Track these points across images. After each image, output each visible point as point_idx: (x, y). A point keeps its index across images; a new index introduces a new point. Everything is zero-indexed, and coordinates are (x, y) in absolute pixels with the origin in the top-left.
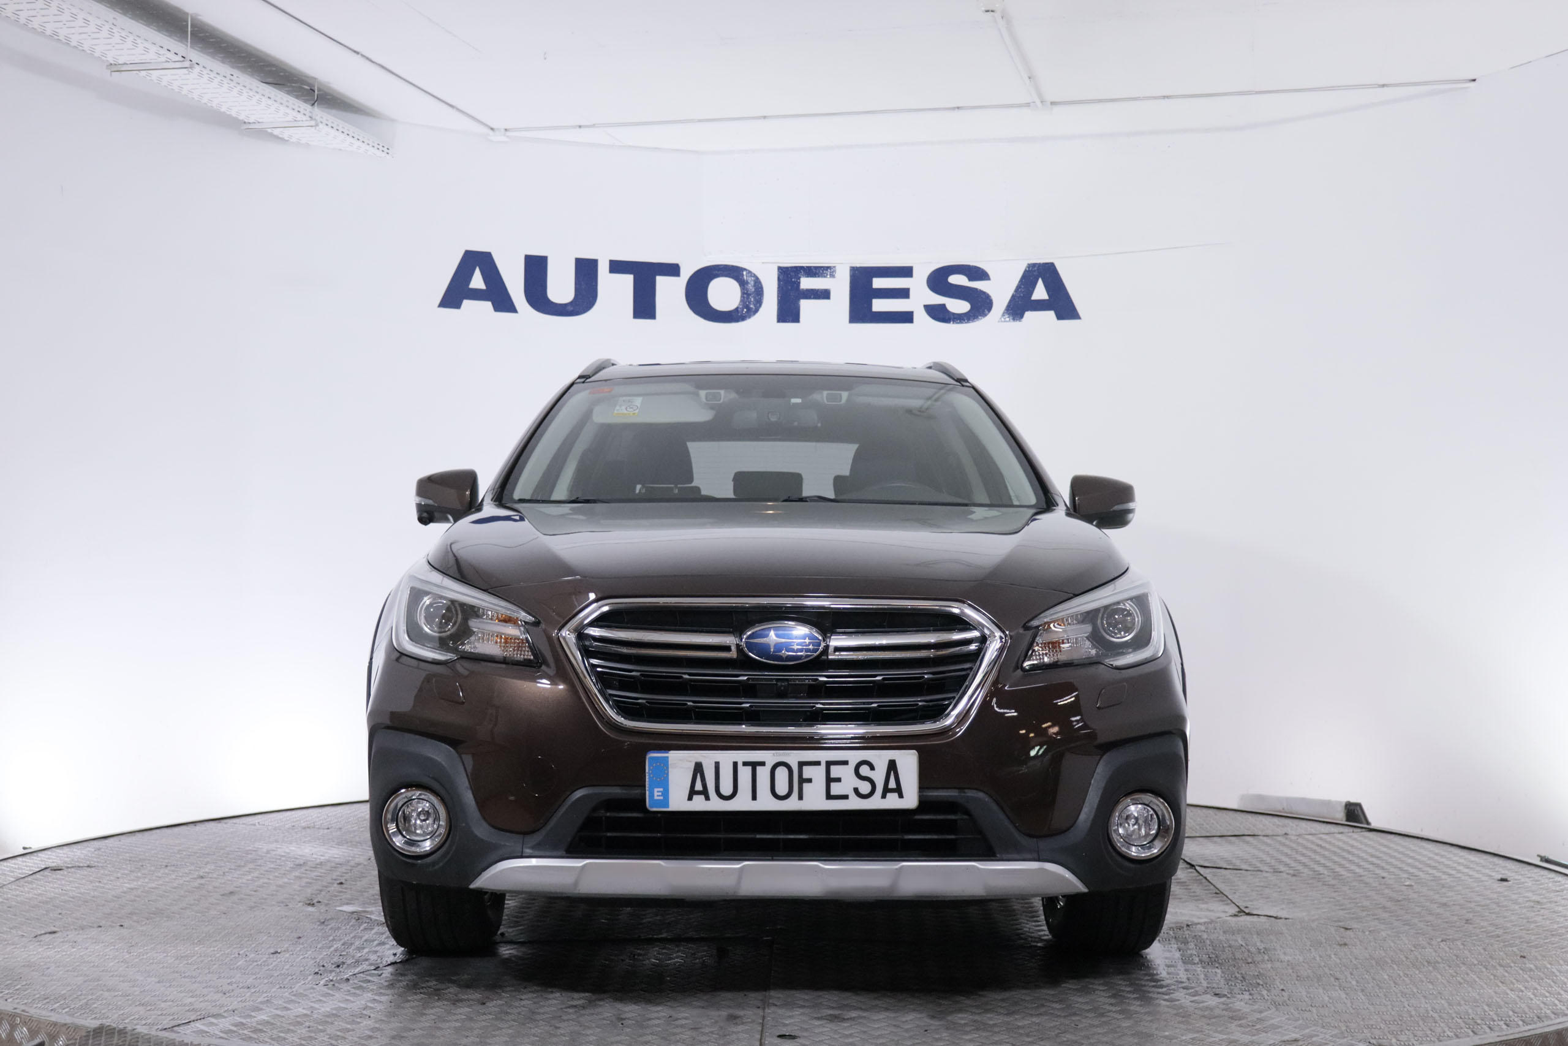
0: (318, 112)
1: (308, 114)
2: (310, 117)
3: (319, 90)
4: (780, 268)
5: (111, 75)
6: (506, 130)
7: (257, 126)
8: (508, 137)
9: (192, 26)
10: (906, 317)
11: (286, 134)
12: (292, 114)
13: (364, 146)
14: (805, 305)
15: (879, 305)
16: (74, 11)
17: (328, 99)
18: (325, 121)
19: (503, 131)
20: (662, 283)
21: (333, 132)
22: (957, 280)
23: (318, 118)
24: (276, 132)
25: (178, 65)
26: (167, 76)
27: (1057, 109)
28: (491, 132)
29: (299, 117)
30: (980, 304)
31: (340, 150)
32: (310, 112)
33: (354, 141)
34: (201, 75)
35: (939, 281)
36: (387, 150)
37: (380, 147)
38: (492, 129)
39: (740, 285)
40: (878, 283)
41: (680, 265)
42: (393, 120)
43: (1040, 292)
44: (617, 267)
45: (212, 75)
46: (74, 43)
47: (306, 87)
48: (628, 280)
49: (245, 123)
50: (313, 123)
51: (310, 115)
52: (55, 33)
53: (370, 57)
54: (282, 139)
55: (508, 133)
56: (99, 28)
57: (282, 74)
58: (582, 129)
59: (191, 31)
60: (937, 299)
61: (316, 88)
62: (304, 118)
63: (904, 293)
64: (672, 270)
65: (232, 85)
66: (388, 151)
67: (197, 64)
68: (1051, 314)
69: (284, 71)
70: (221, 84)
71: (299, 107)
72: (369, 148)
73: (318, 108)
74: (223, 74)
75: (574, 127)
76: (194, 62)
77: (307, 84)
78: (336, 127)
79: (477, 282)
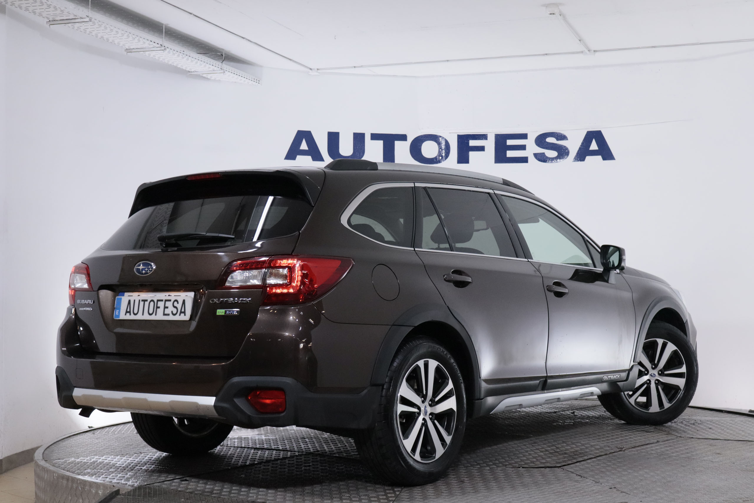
0: (225, 66)
1: (220, 67)
2: (221, 69)
3: (225, 54)
4: (458, 136)
5: (127, 54)
6: (318, 69)
7: (195, 73)
8: (319, 73)
9: (165, 29)
10: (524, 160)
11: (209, 76)
12: (212, 67)
13: (247, 81)
14: (472, 154)
15: (510, 154)
16: (112, 28)
17: (229, 58)
18: (228, 70)
19: (316, 70)
20: (398, 145)
21: (232, 75)
22: (551, 140)
23: (225, 69)
24: (204, 75)
25: (159, 49)
26: (153, 54)
27: (597, 54)
28: (310, 71)
29: (216, 69)
30: (563, 152)
31: (235, 82)
32: (221, 66)
33: (242, 78)
34: (169, 52)
35: (541, 140)
36: (258, 81)
37: (255, 80)
38: (311, 69)
39: (438, 145)
40: (510, 142)
41: (407, 135)
42: (261, 66)
43: (594, 146)
44: (375, 137)
45: (174, 52)
46: (110, 41)
47: (219, 54)
48: (380, 143)
49: (189, 72)
50: (222, 71)
52: (102, 37)
53: (249, 39)
54: (207, 78)
55: (319, 71)
56: (123, 35)
57: (207, 48)
58: (356, 69)
59: (165, 31)
60: (540, 150)
61: (224, 54)
62: (218, 69)
63: (523, 148)
64: (403, 138)
65: (184, 56)
66: (259, 82)
67: (168, 48)
68: (600, 157)
69: (208, 46)
70: (178, 56)
71: (216, 64)
72: (250, 81)
73: (225, 64)
74: (179, 51)
75: (351, 67)
76: (166, 47)
77: (220, 52)
78: (233, 72)
79: (304, 146)
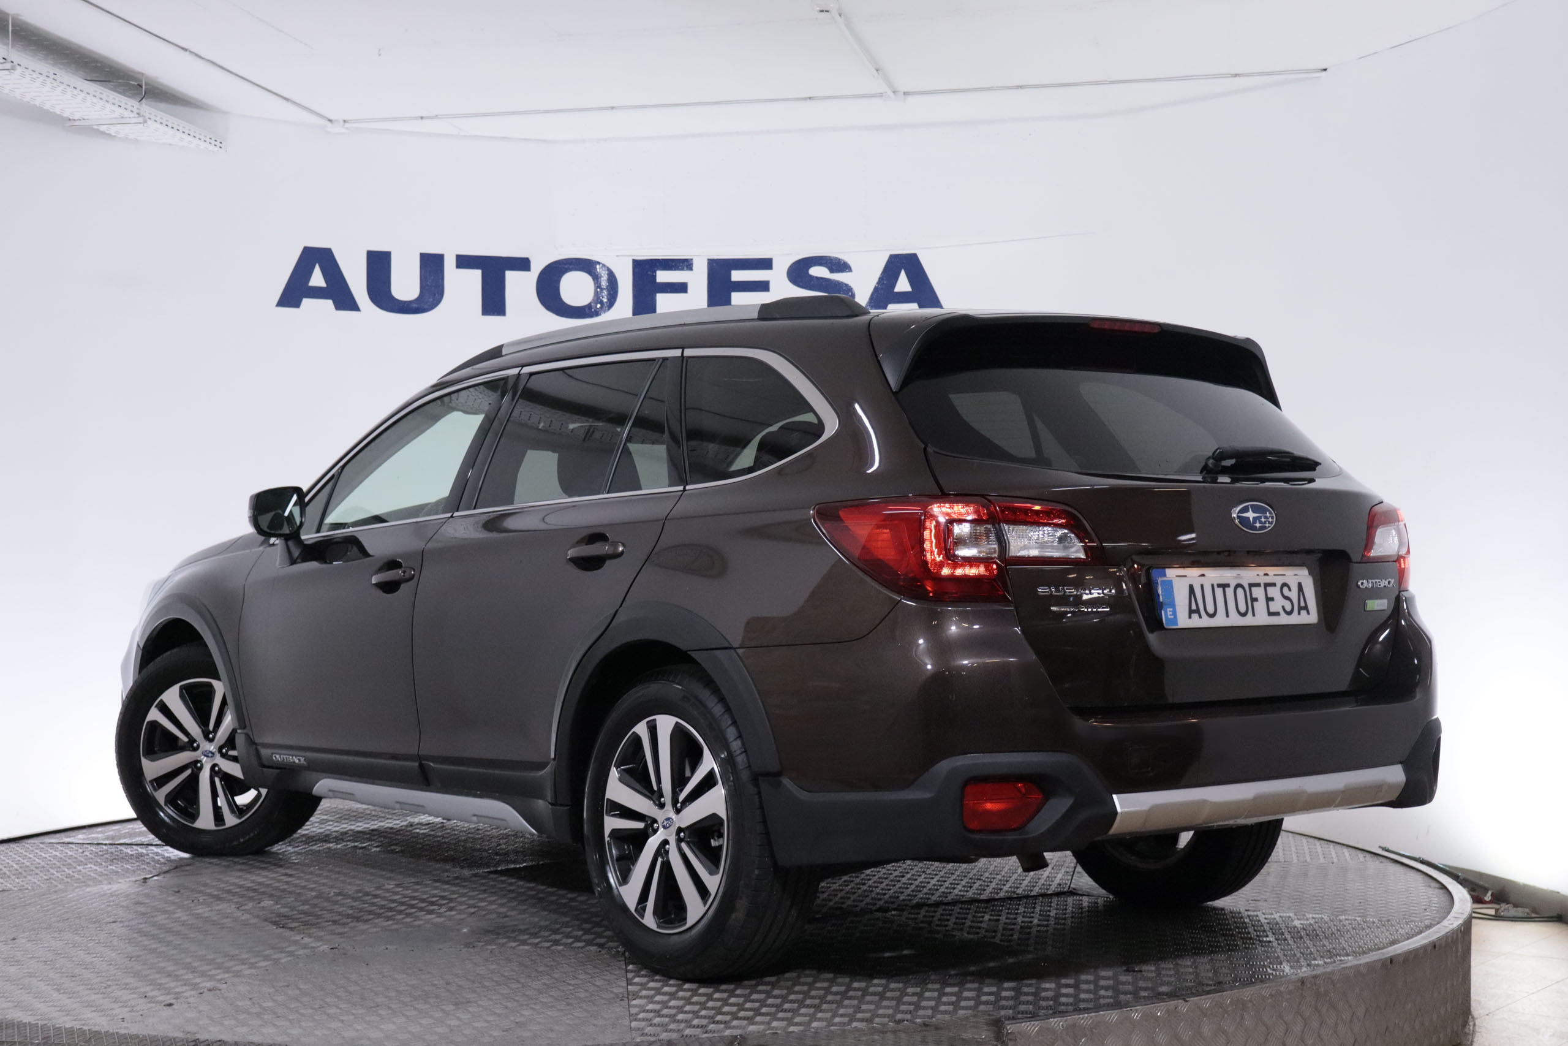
0: (147, 108)
1: (135, 110)
2: (138, 114)
4: (634, 261)
6: (345, 121)
7: (82, 123)
8: (347, 128)
9: (12, 26)
11: (113, 130)
12: (119, 111)
13: (196, 141)
15: (739, 299)
17: (156, 93)
18: (153, 118)
19: (342, 122)
20: (512, 278)
21: (163, 128)
23: (147, 116)
24: (103, 128)
27: (909, 100)
28: (329, 124)
29: (126, 114)
31: (170, 145)
32: (138, 108)
33: (185, 136)
34: (23, 76)
36: (219, 143)
37: (213, 141)
38: (330, 121)
39: (594, 280)
42: (226, 113)
44: (464, 262)
45: (35, 75)
47: (133, 83)
48: (475, 276)
49: (70, 119)
50: (141, 120)
51: (138, 111)
53: (197, 52)
54: (109, 135)
55: (347, 125)
57: (109, 70)
58: (424, 121)
59: (12, 30)
61: (143, 83)
62: (132, 115)
64: (523, 264)
65: (55, 84)
66: (221, 145)
67: (19, 65)
69: (110, 67)
70: (44, 84)
71: (126, 104)
72: (201, 143)
73: (146, 104)
74: (45, 74)
75: (416, 118)
76: (15, 63)
77: (135, 79)
78: (165, 123)
79: (317, 279)
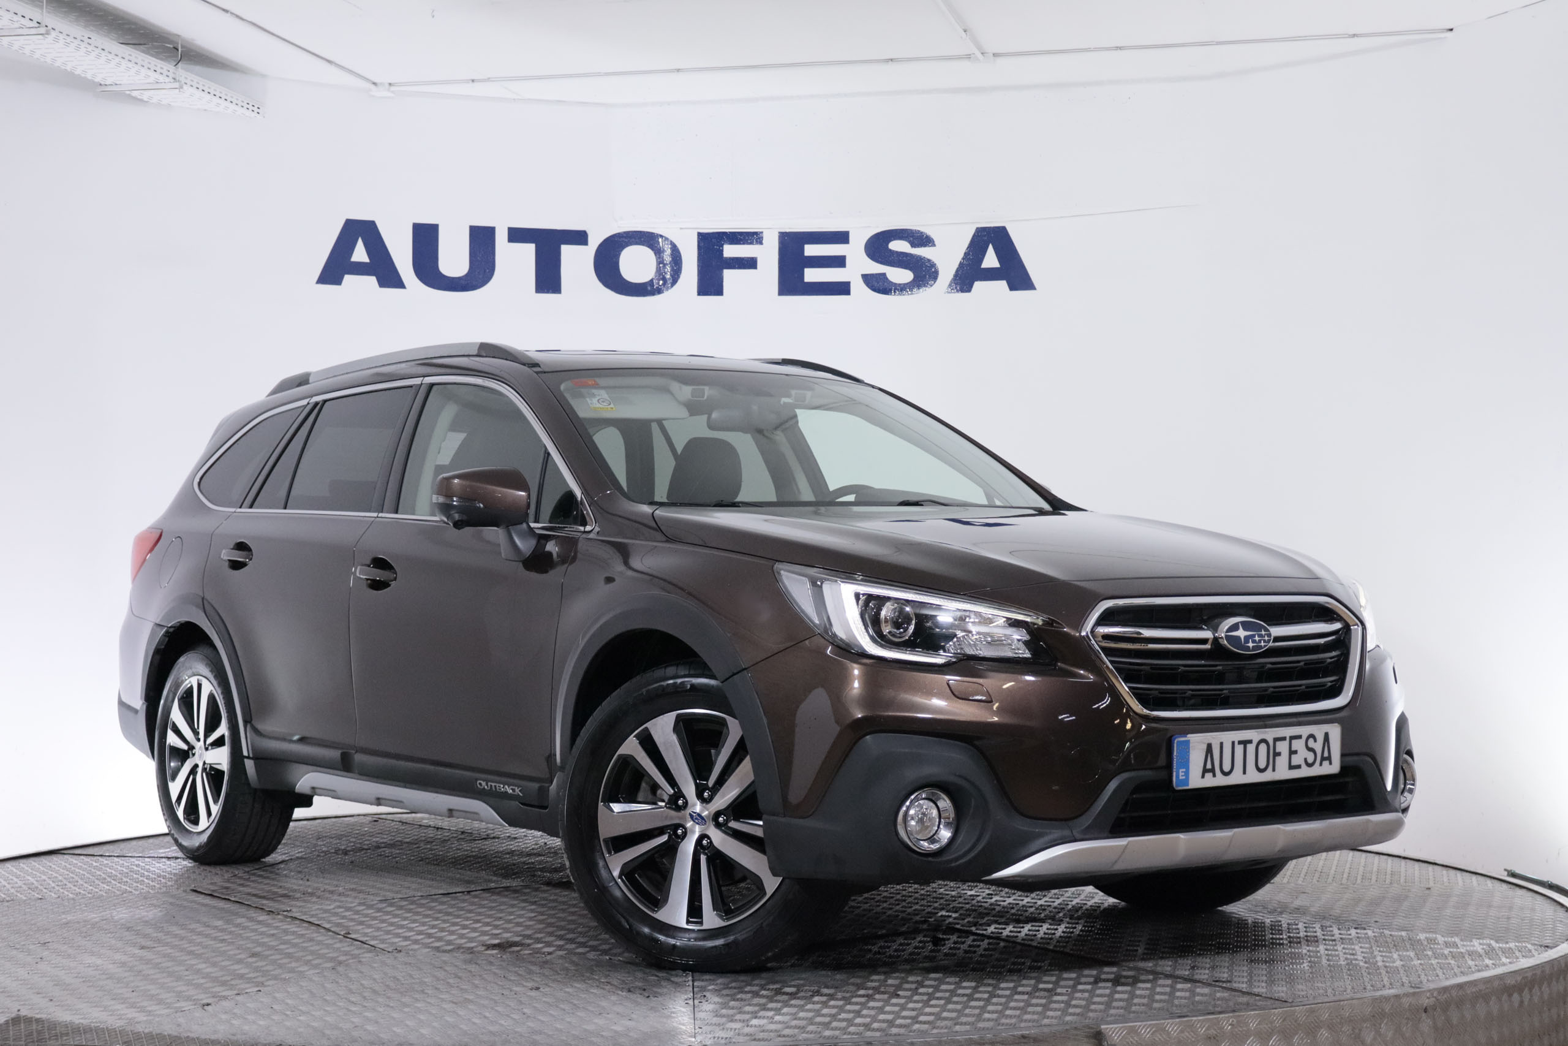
0: (184, 72)
1: (171, 75)
2: (174, 78)
6: (390, 84)
7: (115, 88)
8: (393, 92)
10: (842, 289)
11: (145, 96)
12: (154, 76)
13: (233, 106)
14: (729, 275)
15: (812, 275)
17: (194, 56)
18: (189, 82)
19: (387, 86)
20: (568, 253)
21: (199, 93)
22: (898, 246)
23: (183, 80)
24: (134, 94)
25: (32, 31)
26: (18, 42)
27: (1000, 61)
28: (373, 87)
29: (162, 78)
30: (925, 273)
32: (174, 73)
33: (222, 101)
34: (56, 40)
35: (877, 247)
36: (257, 109)
37: (250, 107)
38: (374, 84)
39: (656, 255)
40: (811, 250)
41: (588, 232)
42: (263, 76)
43: (990, 260)
44: (517, 235)
45: (69, 40)
47: (169, 46)
48: (529, 250)
49: (101, 85)
50: (177, 85)
51: (174, 76)
53: (238, 14)
54: (141, 100)
55: (393, 88)
57: (141, 31)
58: (476, 84)
60: (875, 268)
61: (179, 45)
62: (167, 80)
63: (839, 262)
64: (579, 238)
65: (90, 48)
66: (260, 111)
67: (53, 28)
68: (1002, 285)
69: (146, 29)
70: (78, 48)
71: (160, 67)
72: (239, 109)
73: (182, 69)
74: (80, 37)
75: (466, 81)
76: (49, 27)
77: (171, 41)
78: (201, 87)
79: (360, 254)
